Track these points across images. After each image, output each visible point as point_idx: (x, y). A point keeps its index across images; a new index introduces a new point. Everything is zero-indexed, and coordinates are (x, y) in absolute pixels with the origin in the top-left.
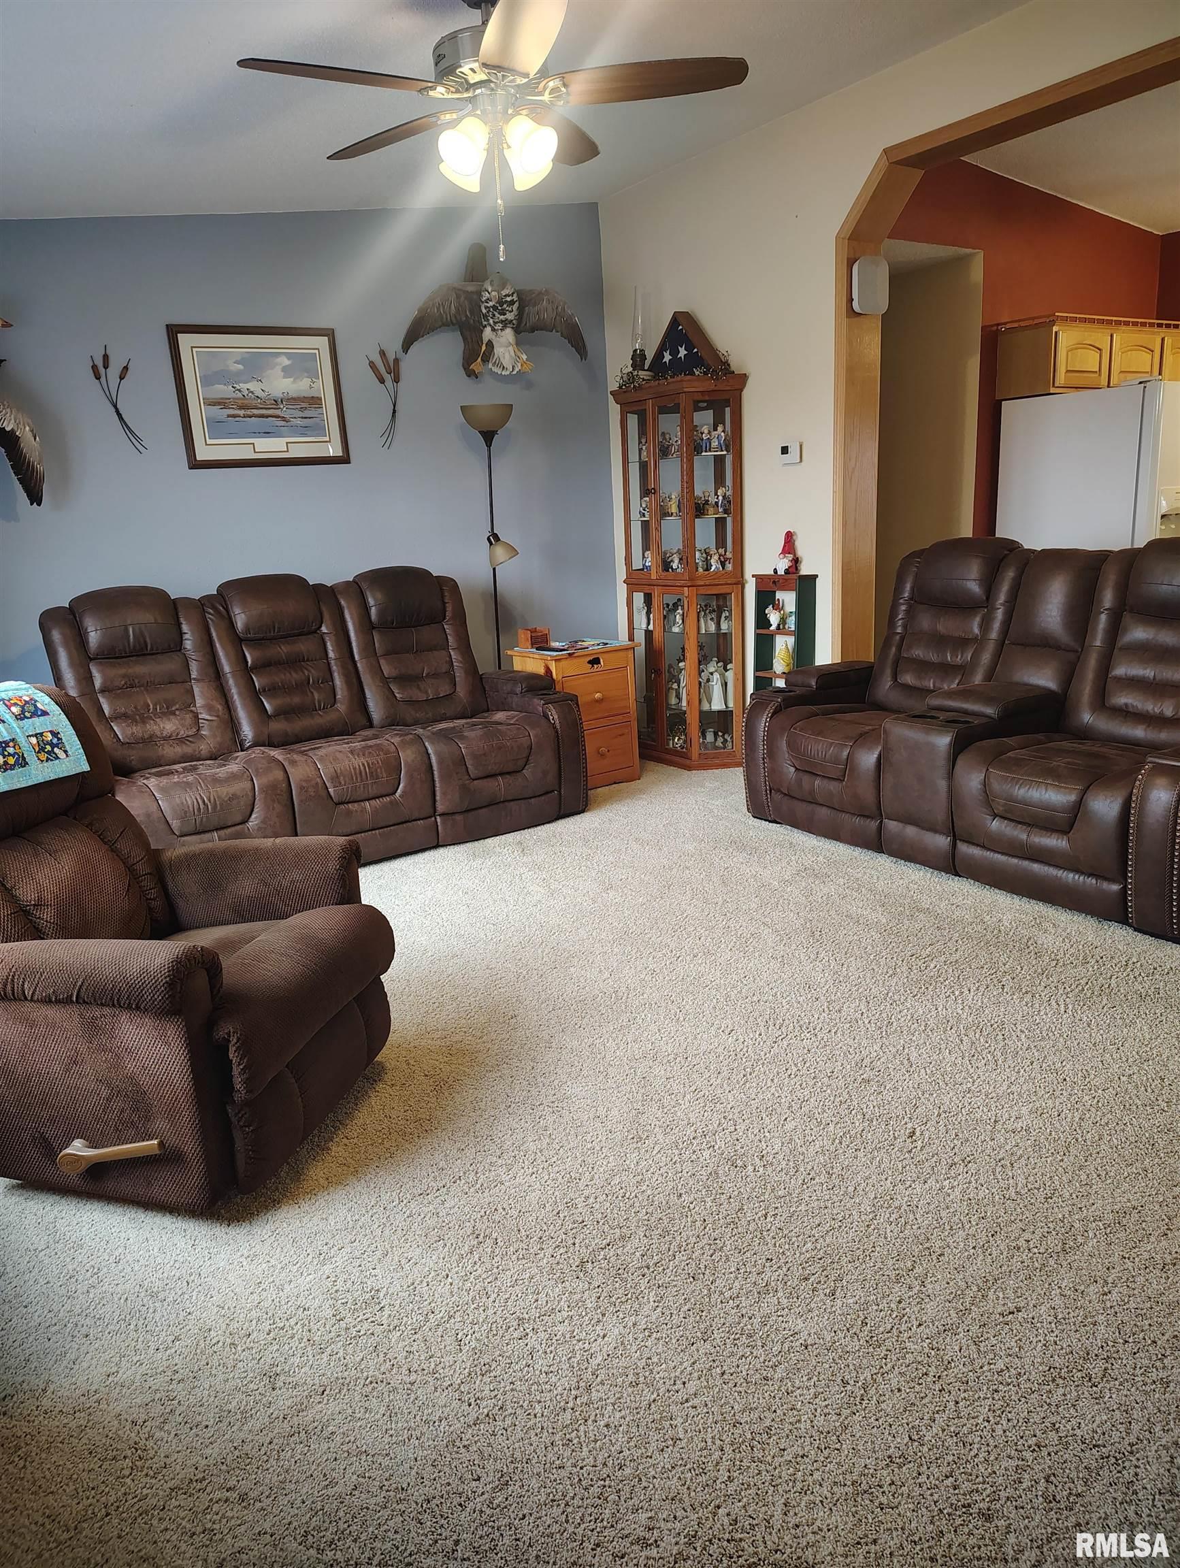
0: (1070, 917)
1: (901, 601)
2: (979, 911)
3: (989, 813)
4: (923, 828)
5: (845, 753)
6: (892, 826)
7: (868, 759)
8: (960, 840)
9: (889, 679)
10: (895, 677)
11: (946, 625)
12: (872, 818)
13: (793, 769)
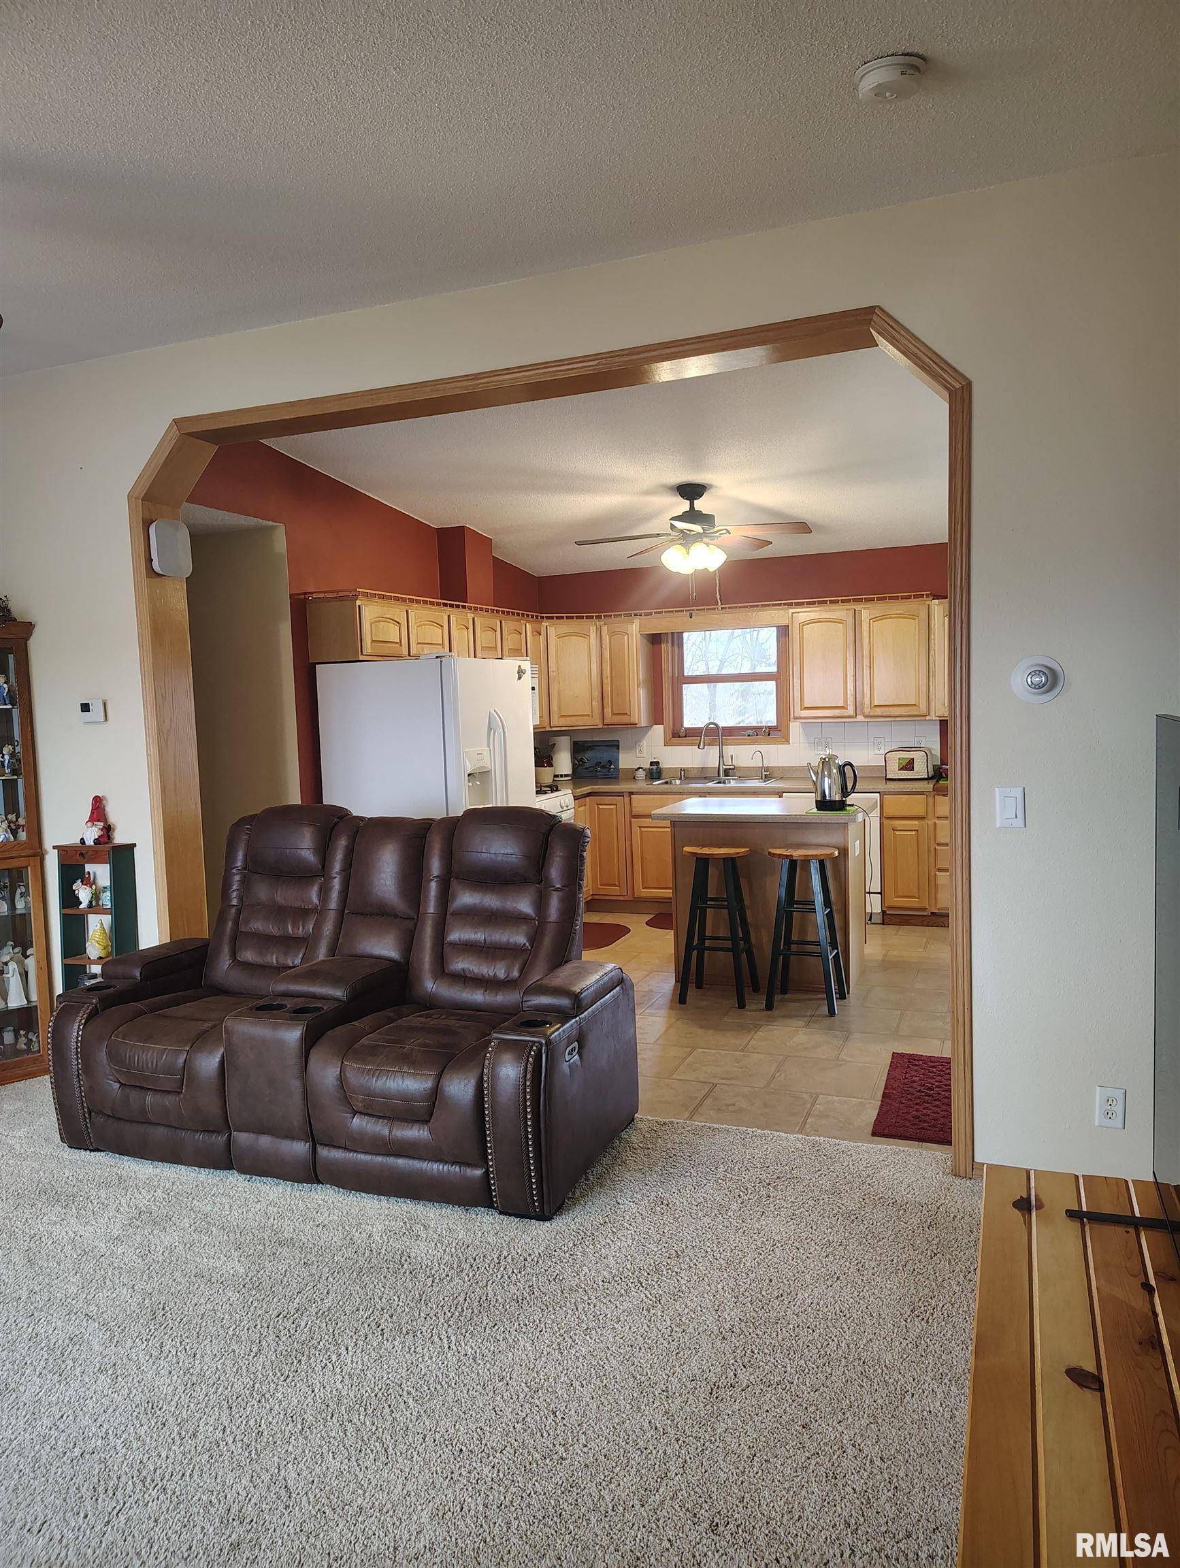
0: (438, 1212)
1: (234, 871)
2: (347, 1227)
3: (347, 1110)
4: (278, 1137)
5: (181, 1060)
6: (243, 1138)
7: (208, 1063)
8: (321, 1144)
9: (228, 958)
10: (234, 954)
11: (285, 895)
12: (218, 1132)
13: (117, 1085)
